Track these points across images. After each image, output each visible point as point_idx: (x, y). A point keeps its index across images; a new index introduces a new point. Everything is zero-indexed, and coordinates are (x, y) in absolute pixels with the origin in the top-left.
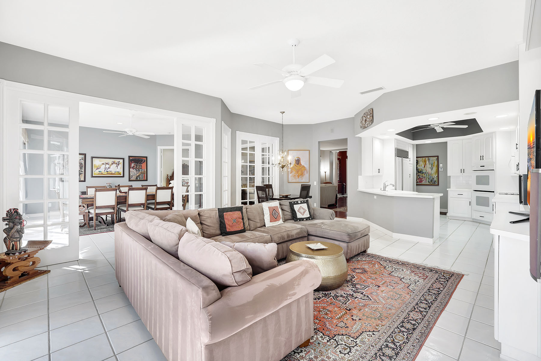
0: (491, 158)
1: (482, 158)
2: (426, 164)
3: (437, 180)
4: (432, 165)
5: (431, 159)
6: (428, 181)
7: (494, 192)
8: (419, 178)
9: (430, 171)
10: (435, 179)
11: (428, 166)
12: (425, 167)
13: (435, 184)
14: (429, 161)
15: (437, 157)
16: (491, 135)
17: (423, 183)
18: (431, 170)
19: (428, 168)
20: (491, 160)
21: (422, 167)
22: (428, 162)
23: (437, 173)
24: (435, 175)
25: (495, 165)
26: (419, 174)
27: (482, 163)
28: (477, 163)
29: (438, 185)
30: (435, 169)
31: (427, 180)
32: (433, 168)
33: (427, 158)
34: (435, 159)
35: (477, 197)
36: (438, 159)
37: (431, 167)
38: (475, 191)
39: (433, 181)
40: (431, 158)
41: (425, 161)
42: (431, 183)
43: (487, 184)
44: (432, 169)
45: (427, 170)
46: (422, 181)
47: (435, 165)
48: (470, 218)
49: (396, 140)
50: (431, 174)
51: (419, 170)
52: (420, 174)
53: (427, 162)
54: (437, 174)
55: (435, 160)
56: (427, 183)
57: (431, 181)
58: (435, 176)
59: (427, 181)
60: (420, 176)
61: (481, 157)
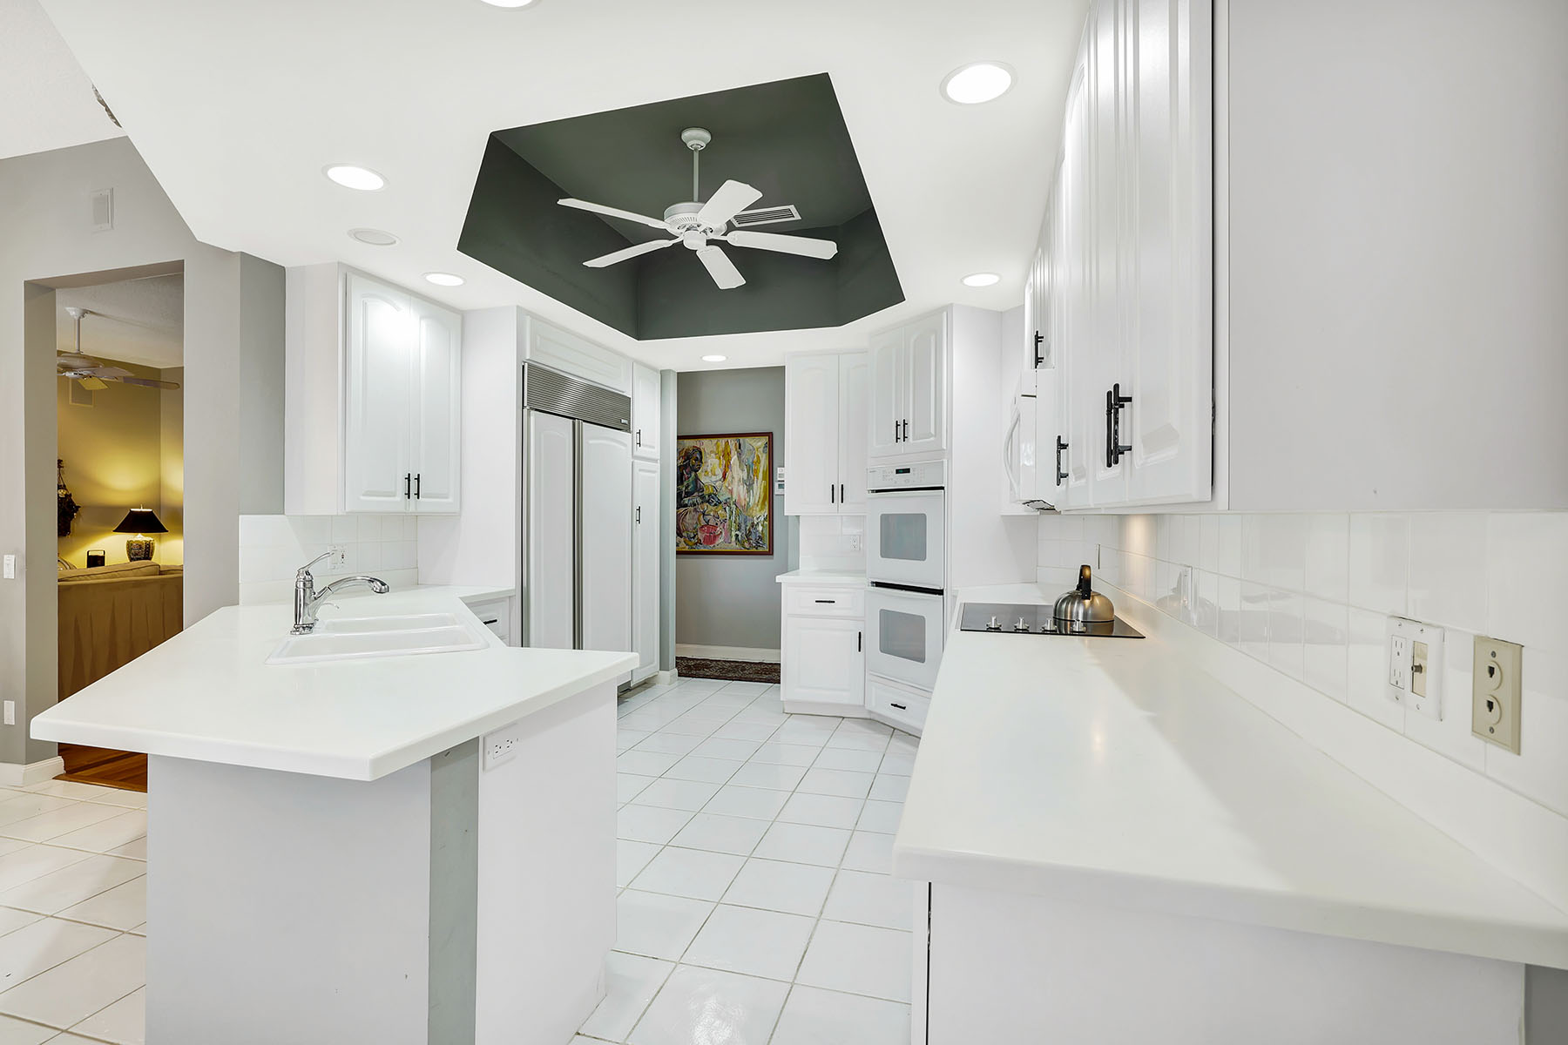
0: (933, 432)
1: (901, 431)
2: (728, 466)
3: (766, 533)
4: (751, 469)
5: (747, 444)
6: (737, 535)
7: (940, 592)
8: (703, 523)
9: (742, 497)
10: (760, 528)
11: (738, 473)
12: (724, 477)
13: (760, 550)
14: (739, 455)
15: (765, 440)
16: (935, 321)
17: (720, 543)
18: (748, 491)
19: (736, 479)
20: (932, 439)
21: (714, 478)
22: (736, 456)
23: (767, 503)
24: (760, 511)
25: (945, 461)
26: (705, 505)
27: (904, 454)
28: (883, 455)
29: (770, 553)
30: (759, 486)
31: (733, 533)
32: (755, 485)
33: (732, 442)
34: (759, 444)
35: (886, 616)
36: (770, 447)
37: (745, 478)
38: (878, 584)
39: (753, 537)
40: (748, 439)
41: (726, 455)
42: (746, 545)
43: (919, 554)
44: (750, 486)
45: (731, 491)
46: (715, 537)
47: (761, 470)
48: (860, 706)
49: (528, 319)
50: (747, 507)
51: (706, 492)
52: (710, 507)
53: (734, 459)
54: (767, 507)
55: (761, 449)
56: (734, 546)
57: (748, 536)
58: (759, 515)
59: (734, 539)
60: (708, 517)
61: (897, 425)
